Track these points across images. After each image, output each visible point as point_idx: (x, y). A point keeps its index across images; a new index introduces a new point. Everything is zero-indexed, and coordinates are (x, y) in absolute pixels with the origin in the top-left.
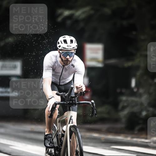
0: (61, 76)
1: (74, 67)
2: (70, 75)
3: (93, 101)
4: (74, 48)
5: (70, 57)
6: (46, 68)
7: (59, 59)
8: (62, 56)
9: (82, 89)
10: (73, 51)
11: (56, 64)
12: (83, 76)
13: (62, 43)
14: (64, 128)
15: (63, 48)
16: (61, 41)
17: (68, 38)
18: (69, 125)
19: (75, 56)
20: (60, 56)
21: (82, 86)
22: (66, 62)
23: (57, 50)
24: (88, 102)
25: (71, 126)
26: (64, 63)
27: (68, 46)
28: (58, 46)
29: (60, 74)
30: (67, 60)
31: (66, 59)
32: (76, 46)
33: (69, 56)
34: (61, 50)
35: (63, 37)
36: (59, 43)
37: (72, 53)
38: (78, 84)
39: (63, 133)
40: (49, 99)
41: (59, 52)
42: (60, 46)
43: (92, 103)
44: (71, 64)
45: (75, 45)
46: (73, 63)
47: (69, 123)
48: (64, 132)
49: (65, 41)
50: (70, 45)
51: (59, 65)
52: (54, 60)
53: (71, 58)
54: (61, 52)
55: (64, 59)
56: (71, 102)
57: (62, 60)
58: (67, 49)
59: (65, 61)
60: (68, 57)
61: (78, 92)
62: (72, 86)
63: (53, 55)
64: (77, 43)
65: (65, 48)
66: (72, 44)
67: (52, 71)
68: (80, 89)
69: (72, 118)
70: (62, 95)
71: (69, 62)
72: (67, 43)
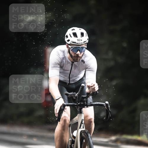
1: (84, 62)
3: (107, 102)
4: (85, 42)
6: (53, 66)
7: (67, 55)
8: (71, 52)
9: (94, 89)
10: (84, 46)
11: (64, 61)
13: (71, 37)
14: (75, 133)
15: (73, 42)
16: (70, 34)
17: (78, 30)
18: (80, 130)
20: (69, 52)
21: (94, 85)
22: (76, 58)
24: (102, 103)
25: (82, 131)
26: (74, 60)
27: (78, 40)
28: (66, 40)
29: (69, 72)
31: (75, 55)
32: (88, 39)
33: (80, 51)
35: (72, 30)
36: (67, 37)
37: (83, 48)
38: (89, 82)
40: (56, 100)
41: (68, 47)
42: (68, 41)
43: (107, 104)
45: (86, 38)
46: (83, 58)
47: (80, 128)
48: (74, 137)
49: (75, 35)
50: (81, 38)
51: (67, 61)
53: (82, 54)
54: (70, 47)
55: (73, 55)
56: (82, 103)
57: (71, 55)
58: (78, 43)
59: (74, 57)
60: (78, 52)
61: (90, 92)
62: (83, 85)
63: (61, 50)
65: (76, 43)
67: (59, 69)
68: (92, 88)
69: (83, 122)
70: (71, 95)
71: (79, 58)
72: (77, 37)
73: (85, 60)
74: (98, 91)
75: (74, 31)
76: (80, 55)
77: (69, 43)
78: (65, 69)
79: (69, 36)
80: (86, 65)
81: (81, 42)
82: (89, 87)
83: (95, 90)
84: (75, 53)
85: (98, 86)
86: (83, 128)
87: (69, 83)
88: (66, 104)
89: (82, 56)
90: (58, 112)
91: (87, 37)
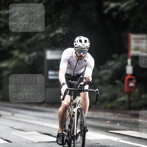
1: (86, 61)
5: (84, 54)
7: (74, 55)
9: (89, 80)
11: (72, 59)
13: (78, 42)
16: (77, 40)
17: (83, 38)
18: (77, 108)
19: (88, 53)
20: (76, 53)
21: (89, 77)
22: (80, 57)
23: (74, 48)
24: (94, 90)
26: (78, 58)
27: (82, 45)
28: (74, 44)
30: (81, 56)
31: (80, 55)
34: (76, 47)
36: (75, 42)
37: (85, 50)
41: (75, 49)
42: (76, 45)
44: (84, 59)
45: (88, 44)
46: (85, 58)
47: (77, 106)
49: (81, 41)
50: (84, 44)
51: (74, 59)
52: (70, 55)
54: (76, 49)
55: (78, 55)
56: (80, 89)
58: (82, 47)
59: (79, 56)
60: (82, 54)
64: (90, 43)
65: (80, 47)
66: (86, 44)
69: (80, 102)
70: (73, 83)
72: (82, 43)
75: (80, 39)
76: (83, 56)
77: (76, 46)
79: (76, 41)
81: (84, 46)
84: (80, 54)
86: (80, 106)
87: (73, 75)
89: (85, 56)
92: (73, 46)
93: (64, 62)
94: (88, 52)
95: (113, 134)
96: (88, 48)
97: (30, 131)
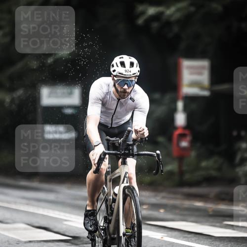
0: (114, 114)
1: (134, 101)
2: (127, 112)
3: (158, 152)
4: (135, 74)
5: (129, 87)
6: (93, 101)
7: (112, 89)
8: (116, 85)
10: (133, 79)
11: (108, 97)
12: (146, 115)
13: (117, 66)
14: (116, 190)
15: (119, 73)
16: (116, 63)
17: (127, 59)
18: (122, 186)
20: (114, 85)
21: (144, 130)
22: (123, 94)
23: (111, 76)
24: (152, 153)
25: (125, 187)
26: (120, 96)
27: (126, 71)
28: (112, 69)
29: (113, 111)
30: (125, 91)
31: (122, 90)
32: (139, 71)
33: (127, 85)
34: (115, 76)
35: (120, 58)
36: (113, 66)
37: (132, 81)
38: (137, 125)
39: (114, 197)
40: (95, 146)
41: (113, 79)
42: (114, 71)
43: (158, 155)
44: (130, 97)
45: (136, 70)
46: (132, 95)
47: (123, 183)
48: (116, 195)
49: (123, 64)
50: (130, 69)
51: (112, 98)
52: (105, 90)
53: (131, 88)
54: (116, 79)
55: (119, 89)
56: (127, 152)
57: (117, 90)
58: (125, 75)
59: (121, 92)
60: (126, 87)
61: (138, 138)
62: (129, 128)
63: (105, 83)
64: (140, 67)
65: (122, 74)
66: (132, 69)
68: (140, 133)
69: (127, 176)
70: (113, 141)
71: (126, 94)
72: (125, 67)
73: (135, 98)
74: (147, 137)
75: (122, 60)
76: (128, 91)
77: (114, 74)
78: (109, 107)
79: (115, 65)
80: (136, 104)
81: (129, 73)
82: (136, 132)
83: (144, 135)
85: (148, 131)
86: (127, 183)
88: (107, 152)
90: (96, 162)
91: (138, 69)
92: (109, 74)
93: (95, 103)
94: (137, 83)
95: (153, 227)
96: (136, 76)
97: (14, 222)
